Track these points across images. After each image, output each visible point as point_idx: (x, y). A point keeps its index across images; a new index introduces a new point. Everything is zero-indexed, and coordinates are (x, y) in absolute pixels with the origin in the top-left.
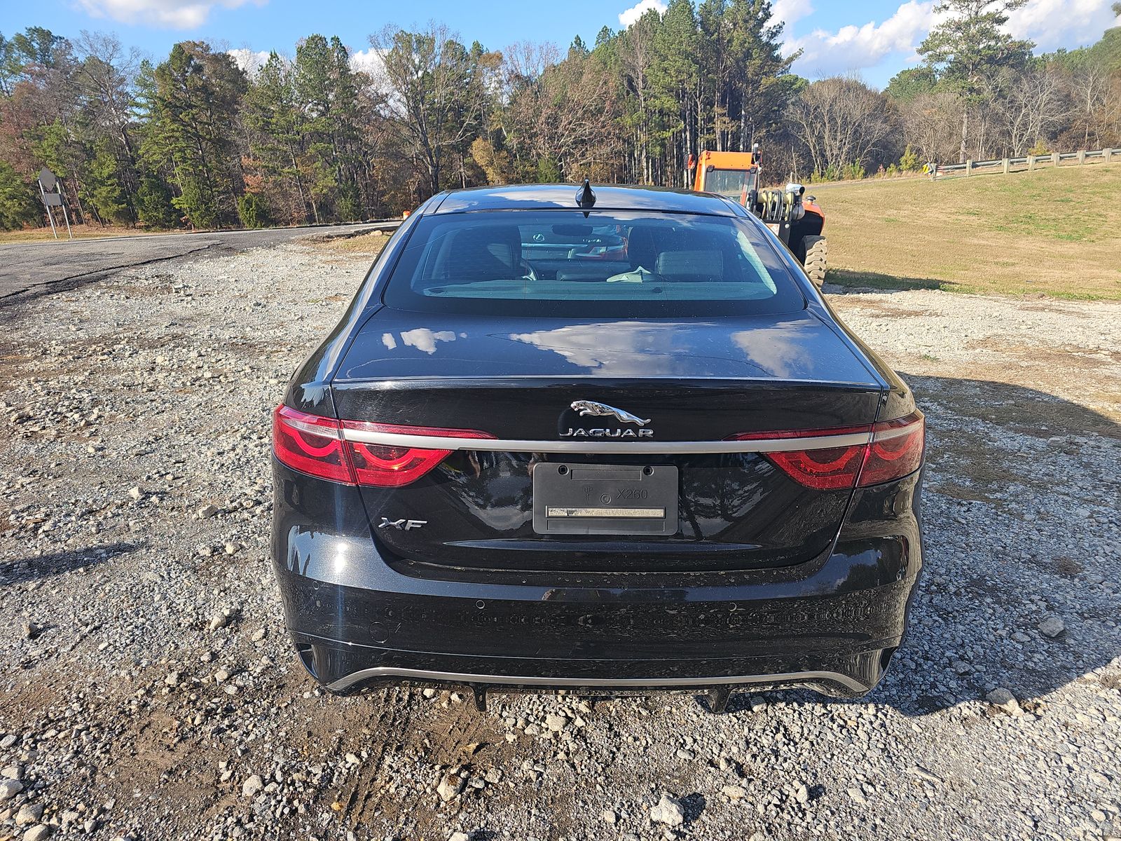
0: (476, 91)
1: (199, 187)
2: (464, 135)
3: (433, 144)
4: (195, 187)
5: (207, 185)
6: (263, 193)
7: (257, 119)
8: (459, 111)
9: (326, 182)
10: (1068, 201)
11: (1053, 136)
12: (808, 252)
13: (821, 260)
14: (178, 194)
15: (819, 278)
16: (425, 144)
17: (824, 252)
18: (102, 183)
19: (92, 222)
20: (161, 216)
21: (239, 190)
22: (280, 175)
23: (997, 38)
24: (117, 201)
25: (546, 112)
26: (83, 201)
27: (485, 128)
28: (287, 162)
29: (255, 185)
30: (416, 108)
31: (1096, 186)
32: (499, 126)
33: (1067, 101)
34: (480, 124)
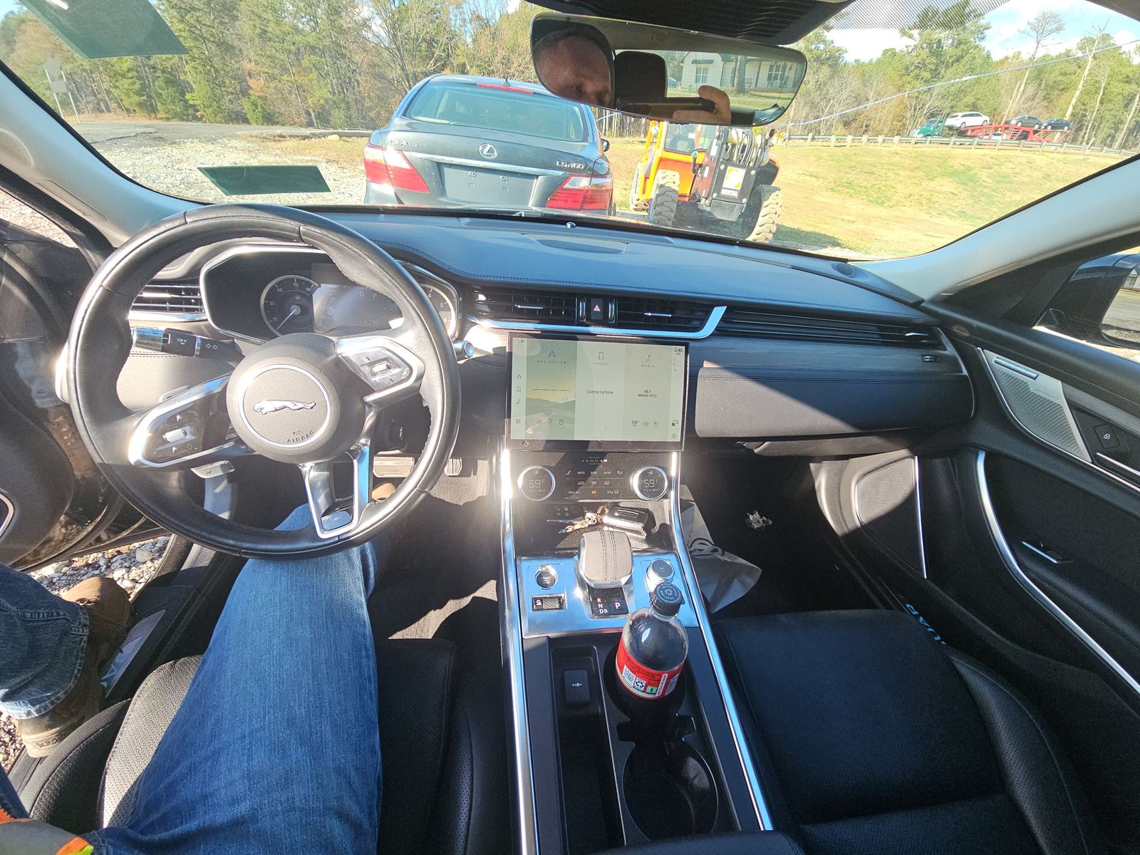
0: (443, 26)
1: (210, 86)
2: (435, 64)
3: (410, 69)
4: (206, 85)
5: (217, 85)
6: (266, 97)
7: (255, 26)
8: (431, 43)
9: (321, 93)
10: (873, 173)
11: (847, 124)
12: (765, 203)
13: (776, 213)
14: (192, 91)
15: (770, 232)
16: (403, 68)
17: (779, 205)
18: (123, 76)
19: (119, 111)
20: (179, 110)
21: (245, 92)
22: (280, 82)
23: (824, 42)
24: (138, 93)
25: (501, 53)
26: (108, 92)
27: (453, 61)
28: (285, 70)
29: (259, 89)
30: (395, 36)
31: (890, 164)
32: (463, 61)
33: (859, 99)
34: (448, 55)
